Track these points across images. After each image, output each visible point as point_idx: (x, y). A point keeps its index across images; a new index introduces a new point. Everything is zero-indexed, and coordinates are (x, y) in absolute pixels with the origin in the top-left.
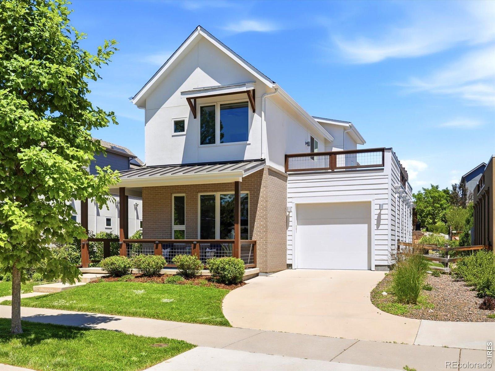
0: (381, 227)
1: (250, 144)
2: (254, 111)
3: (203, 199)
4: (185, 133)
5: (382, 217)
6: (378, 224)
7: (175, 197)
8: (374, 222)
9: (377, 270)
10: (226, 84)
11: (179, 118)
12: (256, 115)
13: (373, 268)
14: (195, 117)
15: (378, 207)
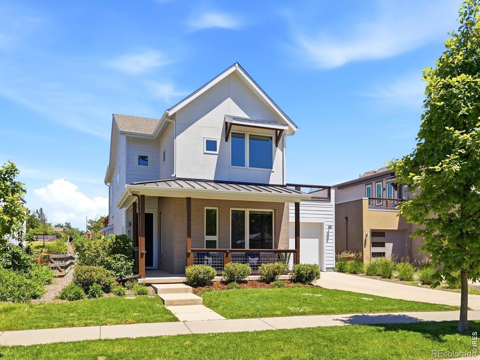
0: (329, 241)
1: (273, 172)
2: (277, 146)
3: (235, 213)
4: (217, 152)
5: (330, 234)
6: (328, 239)
7: (207, 210)
8: (325, 238)
9: (327, 271)
10: (255, 118)
11: (212, 138)
12: (278, 150)
13: (325, 270)
14: (226, 141)
15: (327, 227)
